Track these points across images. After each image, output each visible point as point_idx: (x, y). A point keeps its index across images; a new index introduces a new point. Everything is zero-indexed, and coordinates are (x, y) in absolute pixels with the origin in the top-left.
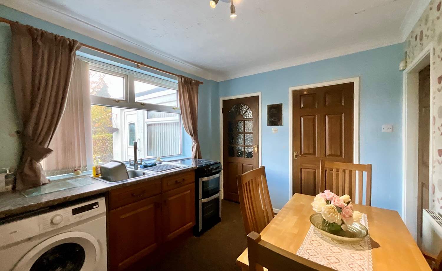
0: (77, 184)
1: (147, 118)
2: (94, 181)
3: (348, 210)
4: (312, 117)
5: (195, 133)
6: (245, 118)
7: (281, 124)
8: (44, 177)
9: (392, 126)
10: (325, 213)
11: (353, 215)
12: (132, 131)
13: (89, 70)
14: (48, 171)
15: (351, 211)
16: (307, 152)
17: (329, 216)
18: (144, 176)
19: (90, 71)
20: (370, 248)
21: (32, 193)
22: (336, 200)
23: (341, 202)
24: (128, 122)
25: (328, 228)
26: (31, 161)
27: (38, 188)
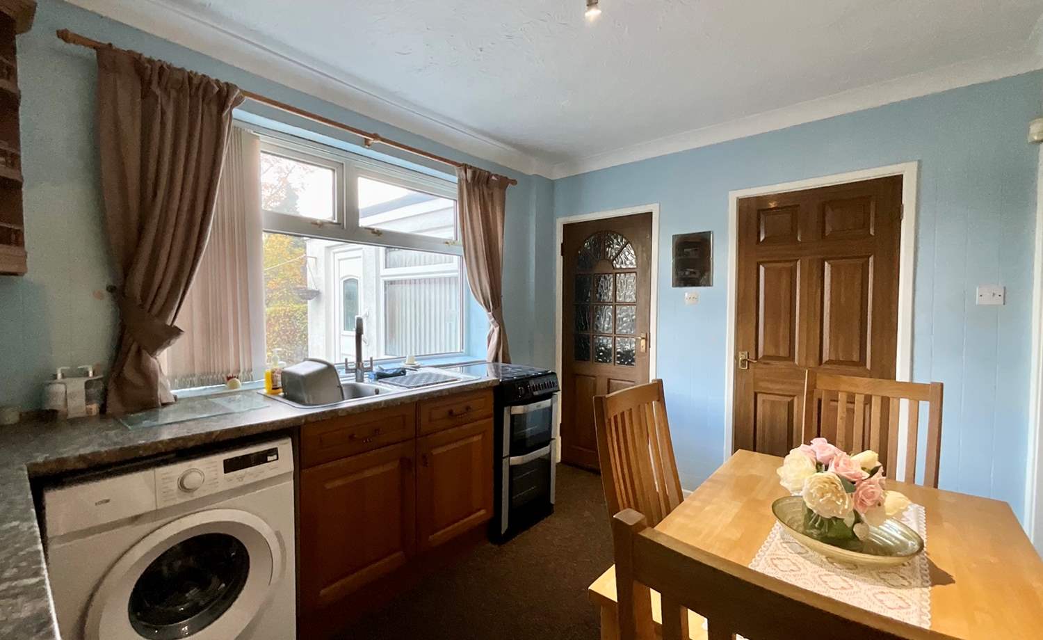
0: (233, 407)
1: (386, 268)
2: (268, 403)
3: (872, 488)
4: (788, 265)
5: (495, 303)
6: (618, 266)
7: (708, 283)
8: (165, 389)
9: (1005, 288)
10: (812, 494)
11: (884, 501)
12: (350, 298)
13: (259, 152)
14: (173, 378)
15: (879, 491)
16: (772, 352)
17: (821, 500)
18: (377, 395)
19: (262, 154)
20: (927, 584)
21: (142, 423)
22: (841, 464)
23: (855, 468)
24: (342, 276)
25: (819, 532)
26: (139, 352)
27: (153, 412)
